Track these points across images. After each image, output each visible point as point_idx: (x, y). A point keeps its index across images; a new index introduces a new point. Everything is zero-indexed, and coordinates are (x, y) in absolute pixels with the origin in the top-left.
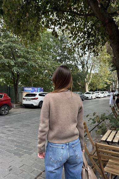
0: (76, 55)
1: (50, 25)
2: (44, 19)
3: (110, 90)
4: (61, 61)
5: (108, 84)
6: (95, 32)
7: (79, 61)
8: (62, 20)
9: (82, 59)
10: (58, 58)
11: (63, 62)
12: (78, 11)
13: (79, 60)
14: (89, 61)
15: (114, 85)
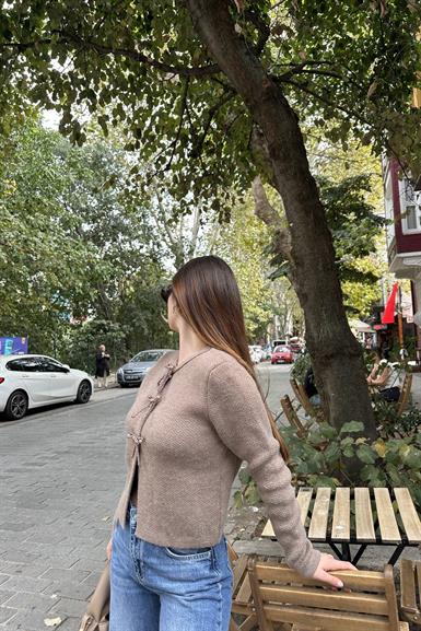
0: (152, 222)
1: (50, 95)
2: (26, 73)
3: (266, 342)
4: (96, 238)
5: (262, 320)
6: (217, 137)
7: (163, 243)
8: (96, 82)
9: (173, 235)
10: (86, 227)
11: (108, 244)
12: (157, 55)
13: (164, 240)
14: (198, 245)
15: (277, 323)
